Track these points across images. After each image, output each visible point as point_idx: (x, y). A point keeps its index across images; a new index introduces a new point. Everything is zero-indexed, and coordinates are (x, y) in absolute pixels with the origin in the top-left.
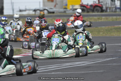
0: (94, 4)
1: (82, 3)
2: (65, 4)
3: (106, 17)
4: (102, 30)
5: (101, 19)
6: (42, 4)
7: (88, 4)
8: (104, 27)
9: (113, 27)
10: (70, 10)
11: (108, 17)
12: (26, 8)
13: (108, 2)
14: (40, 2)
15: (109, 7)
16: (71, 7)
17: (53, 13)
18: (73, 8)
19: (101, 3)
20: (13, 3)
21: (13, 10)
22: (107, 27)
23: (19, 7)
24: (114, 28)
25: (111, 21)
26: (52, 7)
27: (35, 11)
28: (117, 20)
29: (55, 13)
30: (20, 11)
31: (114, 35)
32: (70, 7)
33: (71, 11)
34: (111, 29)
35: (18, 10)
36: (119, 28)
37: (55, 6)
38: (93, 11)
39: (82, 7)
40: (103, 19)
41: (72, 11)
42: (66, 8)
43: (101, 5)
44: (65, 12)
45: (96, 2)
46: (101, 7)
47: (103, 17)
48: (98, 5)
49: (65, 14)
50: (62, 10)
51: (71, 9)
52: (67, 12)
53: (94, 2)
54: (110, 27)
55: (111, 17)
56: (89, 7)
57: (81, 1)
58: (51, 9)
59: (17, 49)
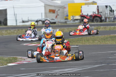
0: (93, 14)
1: (82, 14)
2: (66, 15)
3: (104, 27)
4: (98, 39)
5: (100, 29)
6: (43, 15)
7: (88, 14)
8: (100, 36)
9: (108, 36)
10: (70, 21)
11: (106, 27)
12: (28, 19)
13: (107, 13)
14: (42, 14)
15: (108, 17)
17: (55, 23)
18: (73, 18)
19: (100, 14)
20: (16, 14)
21: (16, 21)
22: (103, 36)
23: (22, 18)
24: (110, 37)
25: (108, 30)
26: (54, 18)
27: (37, 21)
28: (114, 29)
30: (23, 22)
31: (109, 43)
32: (70, 18)
33: (72, 22)
34: (107, 38)
35: (21, 21)
36: (115, 37)
37: (56, 17)
38: (93, 21)
39: (82, 18)
40: (101, 29)
42: (67, 19)
43: (101, 15)
44: (66, 22)
45: (95, 13)
46: (100, 18)
47: (102, 27)
48: (98, 15)
49: (65, 24)
50: (63, 21)
51: (72, 20)
52: (68, 22)
53: (93, 12)
54: (106, 36)
55: (109, 27)
56: (88, 17)
57: (81, 12)
59: (14, 57)
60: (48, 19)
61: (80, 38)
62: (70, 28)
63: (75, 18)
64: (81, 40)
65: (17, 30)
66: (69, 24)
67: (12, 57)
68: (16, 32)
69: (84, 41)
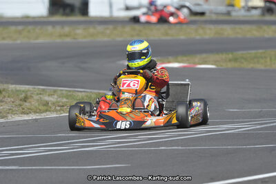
10: (240, 10)
12: (140, 3)
16: (243, 4)
17: (202, 14)
18: (246, 5)
21: (111, 6)
26: (201, 2)
29: (207, 14)
30: (128, 8)
32: (240, 2)
33: (243, 12)
35: (122, 6)
39: (268, 4)
41: (245, 11)
42: (232, 5)
44: (229, 13)
50: (223, 9)
51: (243, 7)
52: (234, 14)
58: (198, 5)
59: (99, 93)
60: (187, 4)
61: (261, 51)
62: (237, 26)
63: (250, 4)
64: (262, 58)
65: (111, 27)
66: (237, 19)
67: (95, 93)
68: (108, 32)
69: (268, 59)
